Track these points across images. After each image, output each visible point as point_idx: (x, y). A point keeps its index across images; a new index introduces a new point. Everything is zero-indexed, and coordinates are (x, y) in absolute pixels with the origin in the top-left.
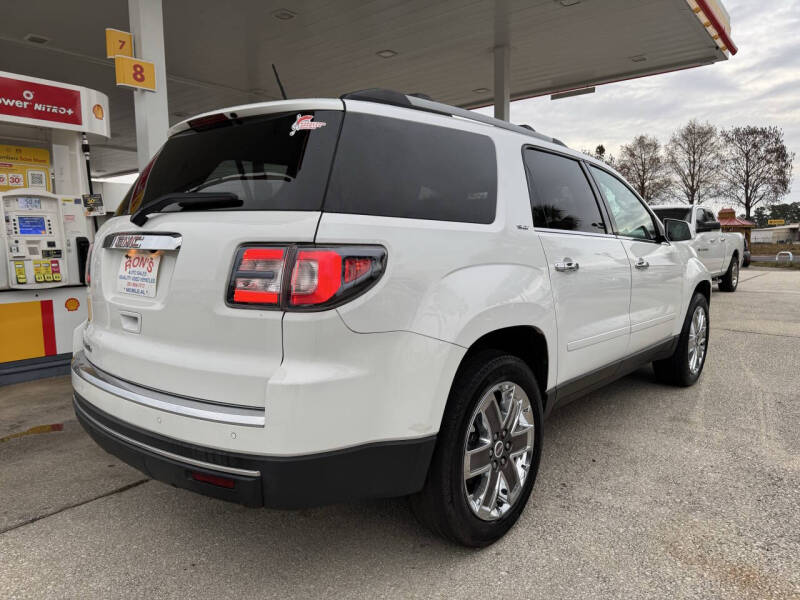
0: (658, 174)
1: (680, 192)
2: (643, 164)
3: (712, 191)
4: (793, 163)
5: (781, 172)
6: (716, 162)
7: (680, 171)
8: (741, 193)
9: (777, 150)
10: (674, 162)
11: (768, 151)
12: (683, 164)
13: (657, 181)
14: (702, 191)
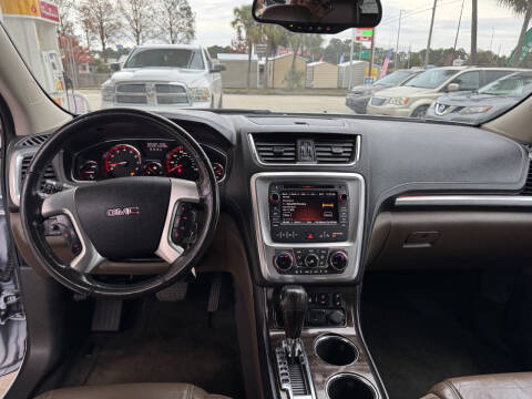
0: (112, 17)
1: (130, 33)
2: (100, 8)
3: (150, 34)
4: (196, 19)
5: (190, 25)
6: (151, 13)
7: (128, 17)
8: (168, 37)
9: (185, 9)
10: (122, 9)
11: (181, 9)
12: (129, 11)
13: (112, 22)
14: (144, 33)
